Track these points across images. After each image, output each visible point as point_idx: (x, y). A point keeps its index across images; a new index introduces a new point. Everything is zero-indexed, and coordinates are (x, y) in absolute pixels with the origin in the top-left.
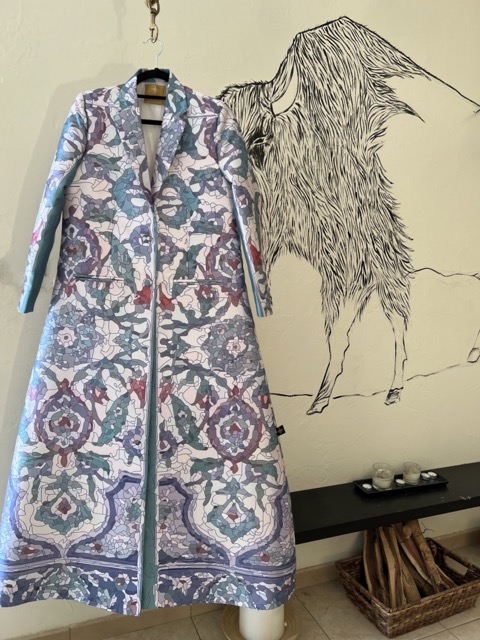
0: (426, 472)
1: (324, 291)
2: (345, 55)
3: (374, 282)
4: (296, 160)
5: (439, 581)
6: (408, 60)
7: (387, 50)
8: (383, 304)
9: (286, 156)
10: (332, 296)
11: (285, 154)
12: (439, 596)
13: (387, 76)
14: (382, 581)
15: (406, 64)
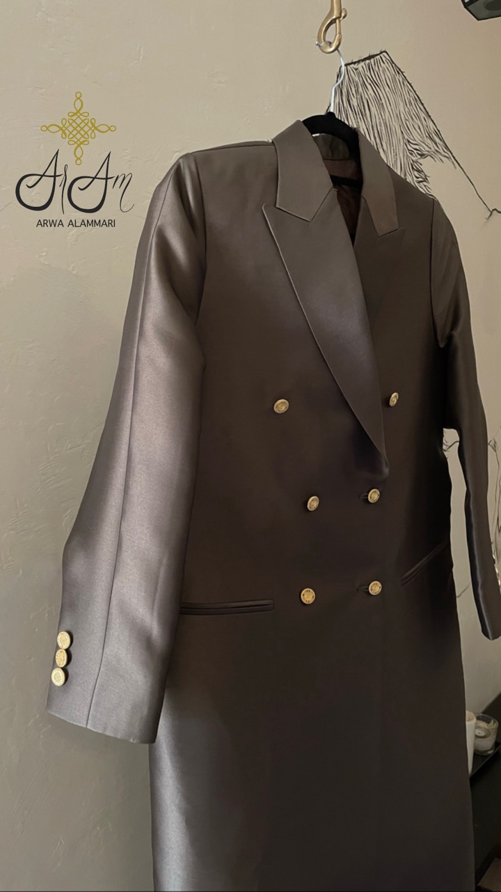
2: (387, 114)
13: (422, 155)
15: (437, 140)
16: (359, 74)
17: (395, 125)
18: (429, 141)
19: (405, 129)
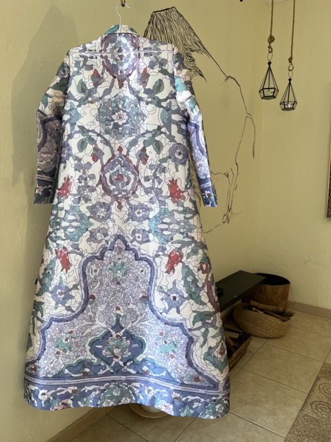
2: (175, 33)
15: (199, 45)
16: (161, 16)
17: (179, 37)
18: (195, 45)
19: (183, 39)
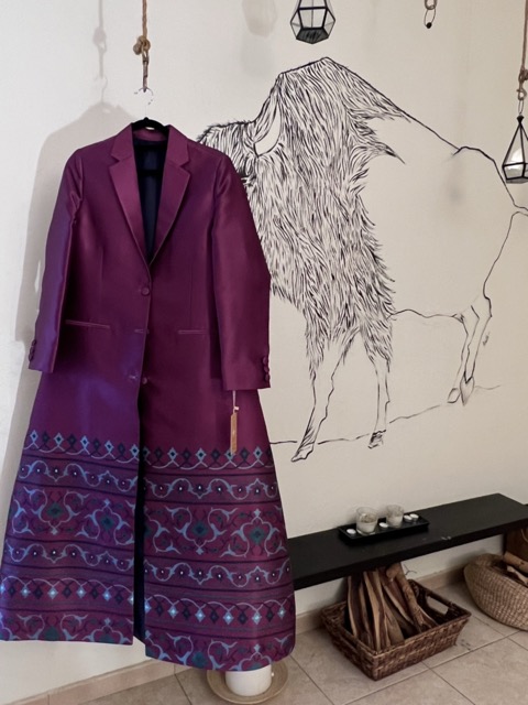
0: (409, 514)
1: (308, 334)
2: (328, 96)
3: (357, 325)
4: (279, 201)
5: (421, 621)
6: (389, 102)
7: (368, 92)
8: (366, 346)
9: (269, 197)
10: (317, 340)
11: (269, 194)
12: (421, 636)
13: (367, 118)
14: (367, 626)
15: (387, 106)
